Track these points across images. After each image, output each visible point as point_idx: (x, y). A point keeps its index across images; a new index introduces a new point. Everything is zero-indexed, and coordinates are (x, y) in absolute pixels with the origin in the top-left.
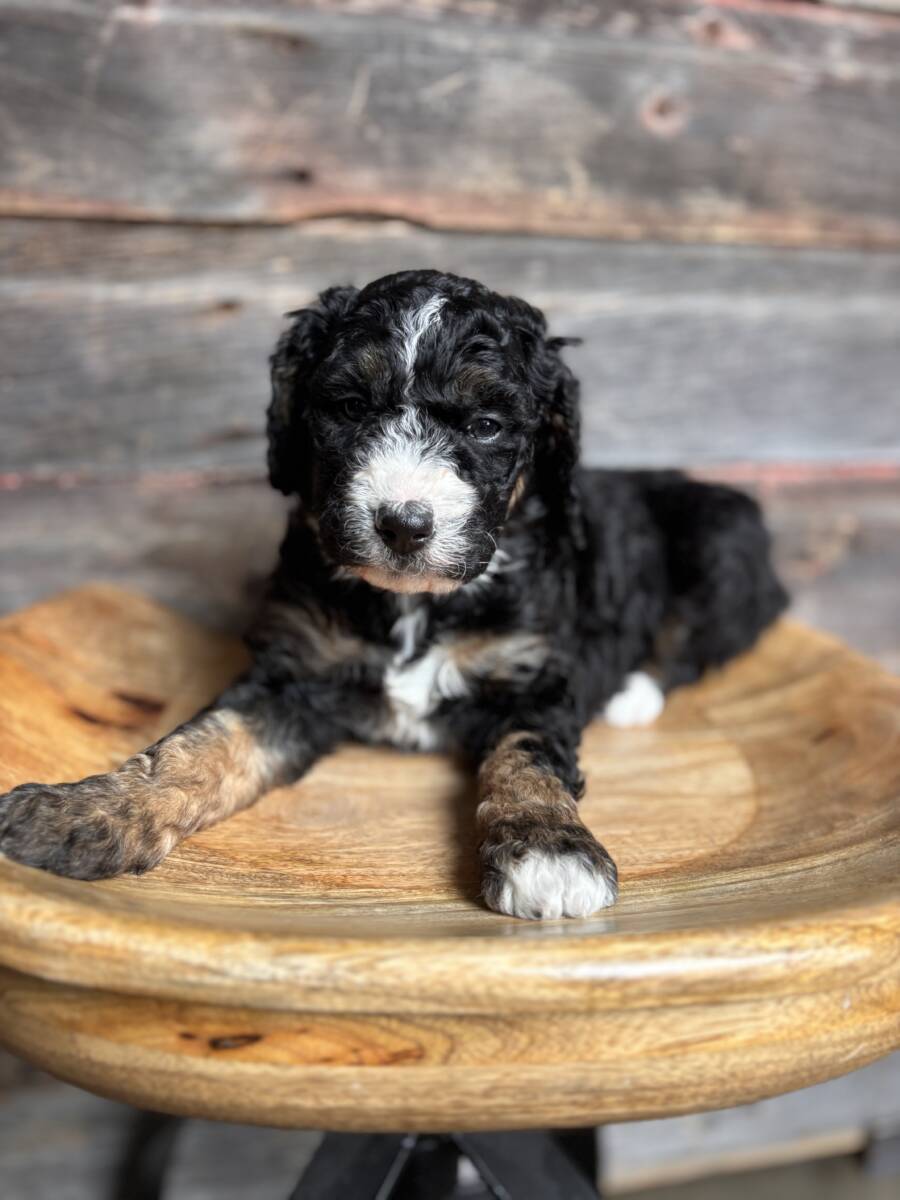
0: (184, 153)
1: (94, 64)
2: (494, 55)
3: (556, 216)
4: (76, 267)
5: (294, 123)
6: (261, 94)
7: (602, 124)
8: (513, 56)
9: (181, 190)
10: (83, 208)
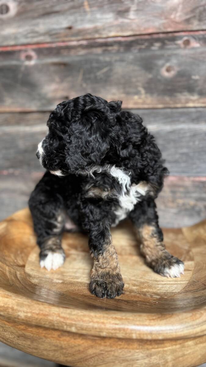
0: (39, 95)
1: (20, 76)
2: (116, 61)
3: (136, 103)
4: (18, 123)
5: (65, 85)
6: (57, 79)
7: (150, 76)
8: (122, 60)
9: (39, 104)
10: (19, 109)
